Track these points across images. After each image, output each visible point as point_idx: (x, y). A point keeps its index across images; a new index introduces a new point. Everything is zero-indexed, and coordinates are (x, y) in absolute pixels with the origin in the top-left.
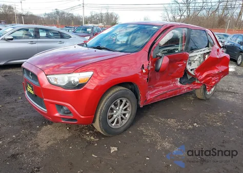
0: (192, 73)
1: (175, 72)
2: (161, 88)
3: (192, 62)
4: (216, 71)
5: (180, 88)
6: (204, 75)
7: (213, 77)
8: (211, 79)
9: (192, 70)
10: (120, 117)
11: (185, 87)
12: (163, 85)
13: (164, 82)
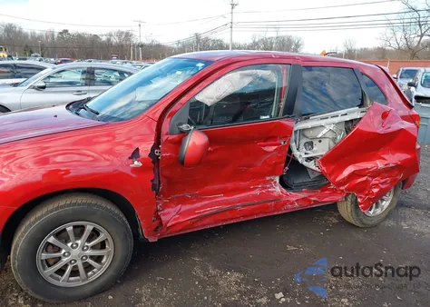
0: (311, 165)
1: (259, 164)
2: (221, 198)
3: (315, 142)
4: (380, 164)
5: (278, 199)
6: (346, 173)
7: (373, 177)
8: (367, 181)
9: (309, 159)
10: (79, 263)
11: (295, 198)
12: (227, 192)
13: (229, 185)
